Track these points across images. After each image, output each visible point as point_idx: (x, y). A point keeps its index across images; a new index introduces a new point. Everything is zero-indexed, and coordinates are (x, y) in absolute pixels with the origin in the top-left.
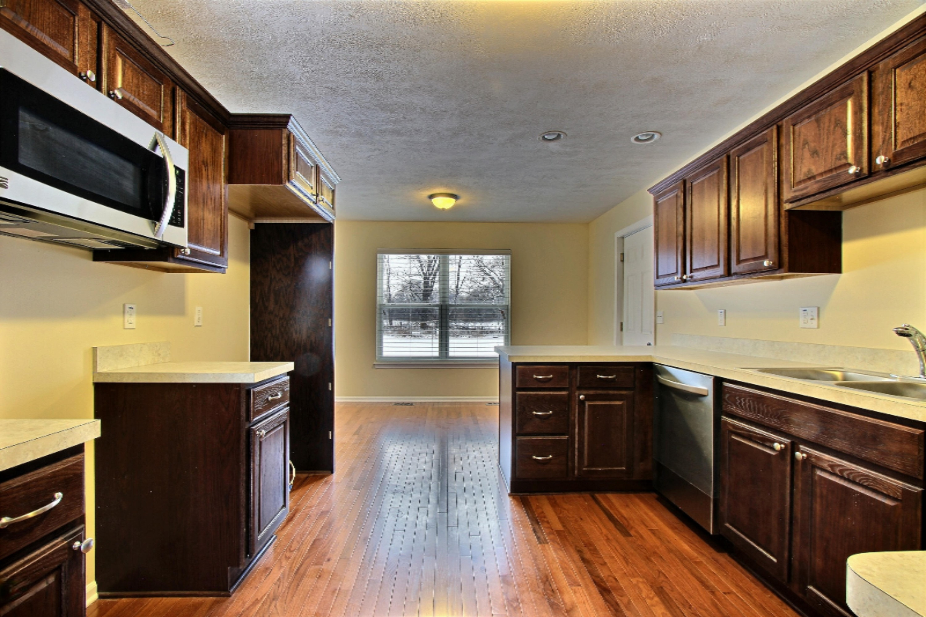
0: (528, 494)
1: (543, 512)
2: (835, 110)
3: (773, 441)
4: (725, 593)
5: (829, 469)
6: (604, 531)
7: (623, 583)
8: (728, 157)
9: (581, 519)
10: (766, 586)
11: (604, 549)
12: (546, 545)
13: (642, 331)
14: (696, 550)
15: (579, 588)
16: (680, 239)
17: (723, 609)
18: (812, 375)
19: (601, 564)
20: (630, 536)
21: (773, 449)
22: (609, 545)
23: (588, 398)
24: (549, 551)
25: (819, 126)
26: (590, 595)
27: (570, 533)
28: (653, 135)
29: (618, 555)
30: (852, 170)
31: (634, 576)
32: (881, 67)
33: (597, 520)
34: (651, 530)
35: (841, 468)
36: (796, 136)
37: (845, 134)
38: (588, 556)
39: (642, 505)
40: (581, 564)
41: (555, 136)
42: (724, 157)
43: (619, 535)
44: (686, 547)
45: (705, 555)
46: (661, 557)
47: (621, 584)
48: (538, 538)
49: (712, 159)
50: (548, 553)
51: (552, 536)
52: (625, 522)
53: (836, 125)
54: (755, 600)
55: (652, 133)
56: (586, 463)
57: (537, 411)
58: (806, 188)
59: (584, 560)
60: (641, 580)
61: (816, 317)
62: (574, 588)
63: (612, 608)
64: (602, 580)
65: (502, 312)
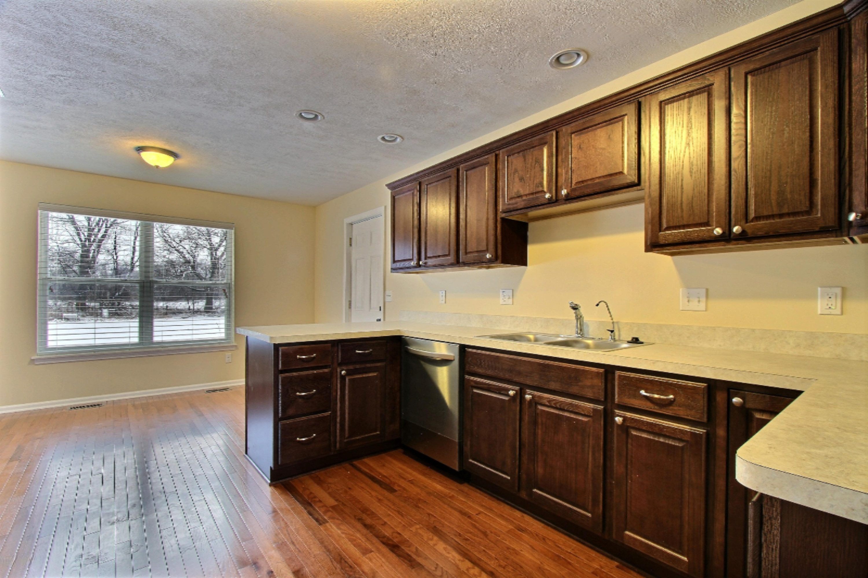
0: (290, 479)
1: (311, 493)
2: (536, 152)
3: (509, 390)
4: (477, 514)
5: (547, 404)
6: (374, 493)
7: (406, 535)
8: (458, 170)
9: (350, 488)
10: (498, 499)
11: (380, 510)
12: (327, 524)
13: (370, 308)
14: (446, 488)
15: (372, 553)
16: (416, 230)
17: (481, 528)
18: (517, 338)
19: (382, 525)
20: (395, 491)
21: (508, 395)
22: (382, 505)
23: (349, 373)
24: (332, 530)
25: (525, 160)
26: (384, 556)
27: (345, 505)
28: (396, 138)
29: (392, 511)
30: (547, 196)
31: (411, 525)
32: (564, 130)
33: (363, 485)
34: (409, 481)
35: (554, 402)
36: (510, 165)
37: (542, 170)
38: (369, 521)
39: (394, 461)
40: (365, 531)
41: (312, 116)
42: (454, 170)
43: (387, 494)
44: (439, 487)
45: (453, 489)
46: (425, 502)
47: (405, 537)
48: (317, 520)
49: (444, 169)
50: (331, 532)
51: (329, 514)
52: (387, 480)
53: (536, 162)
54: (496, 513)
55: (396, 136)
56: (347, 434)
57: (300, 392)
58: (516, 203)
59: (366, 526)
60: (418, 526)
61: (511, 297)
62: (367, 555)
63: (406, 561)
64: (389, 539)
65: (224, 290)
